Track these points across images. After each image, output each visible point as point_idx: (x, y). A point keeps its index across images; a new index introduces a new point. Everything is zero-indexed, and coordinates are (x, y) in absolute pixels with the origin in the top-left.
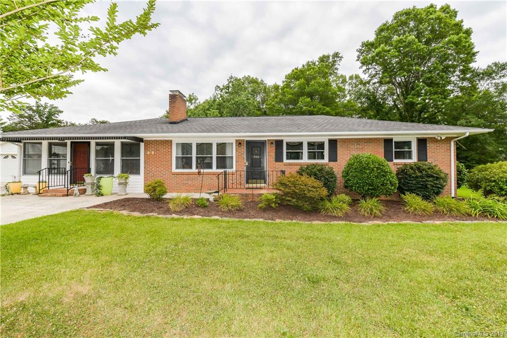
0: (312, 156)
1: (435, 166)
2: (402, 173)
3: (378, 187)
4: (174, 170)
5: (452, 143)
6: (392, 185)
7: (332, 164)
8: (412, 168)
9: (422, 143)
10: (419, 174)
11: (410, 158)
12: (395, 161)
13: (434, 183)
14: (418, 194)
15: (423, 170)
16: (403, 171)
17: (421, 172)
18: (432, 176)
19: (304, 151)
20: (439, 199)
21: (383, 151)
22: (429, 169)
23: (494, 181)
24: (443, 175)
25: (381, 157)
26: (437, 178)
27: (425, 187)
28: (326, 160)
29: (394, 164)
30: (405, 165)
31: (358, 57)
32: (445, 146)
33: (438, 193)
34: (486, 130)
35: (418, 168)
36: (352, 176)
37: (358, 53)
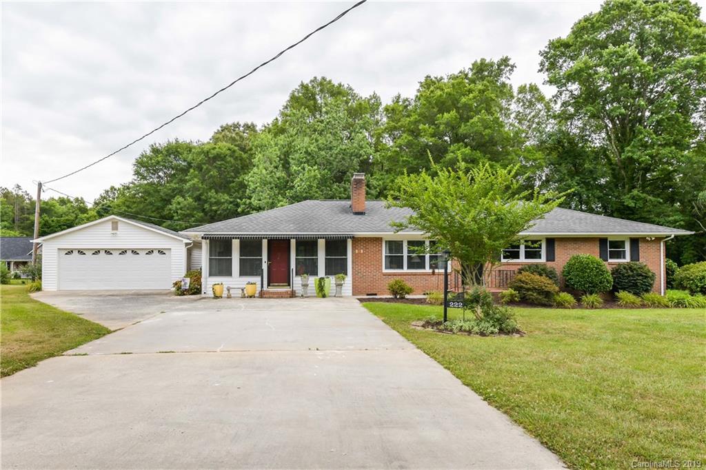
0: (528, 255)
1: (645, 266)
2: (616, 272)
3: (597, 284)
4: (385, 271)
5: (662, 244)
6: (608, 283)
7: (550, 264)
8: (625, 268)
9: (635, 242)
10: (631, 273)
11: (624, 258)
12: (610, 261)
13: (644, 282)
14: (629, 292)
15: (635, 269)
16: (617, 270)
17: (632, 271)
18: (642, 276)
19: (521, 250)
20: (646, 295)
21: (598, 251)
22: (639, 268)
23: (692, 280)
24: (650, 274)
25: (597, 258)
26: (646, 277)
27: (635, 285)
28: (543, 260)
29: (609, 264)
30: (619, 264)
31: (542, 64)
32: (654, 246)
33: (647, 291)
34: (689, 233)
35: (630, 268)
36: (573, 275)
37: (542, 58)
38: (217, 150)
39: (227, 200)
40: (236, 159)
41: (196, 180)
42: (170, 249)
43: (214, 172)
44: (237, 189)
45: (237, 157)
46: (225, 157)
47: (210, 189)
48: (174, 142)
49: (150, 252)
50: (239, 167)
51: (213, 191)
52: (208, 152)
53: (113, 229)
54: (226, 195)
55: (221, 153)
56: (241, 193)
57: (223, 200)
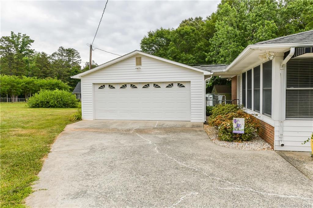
38: (185, 30)
39: (192, 58)
40: (195, 34)
41: (174, 47)
42: (190, 82)
43: (184, 42)
44: (197, 51)
45: (195, 33)
46: (189, 33)
47: (182, 52)
48: (160, 30)
49: (170, 85)
50: (197, 39)
51: (184, 53)
52: (180, 31)
53: (137, 64)
54: (191, 55)
55: (188, 31)
56: (199, 53)
57: (189, 58)
